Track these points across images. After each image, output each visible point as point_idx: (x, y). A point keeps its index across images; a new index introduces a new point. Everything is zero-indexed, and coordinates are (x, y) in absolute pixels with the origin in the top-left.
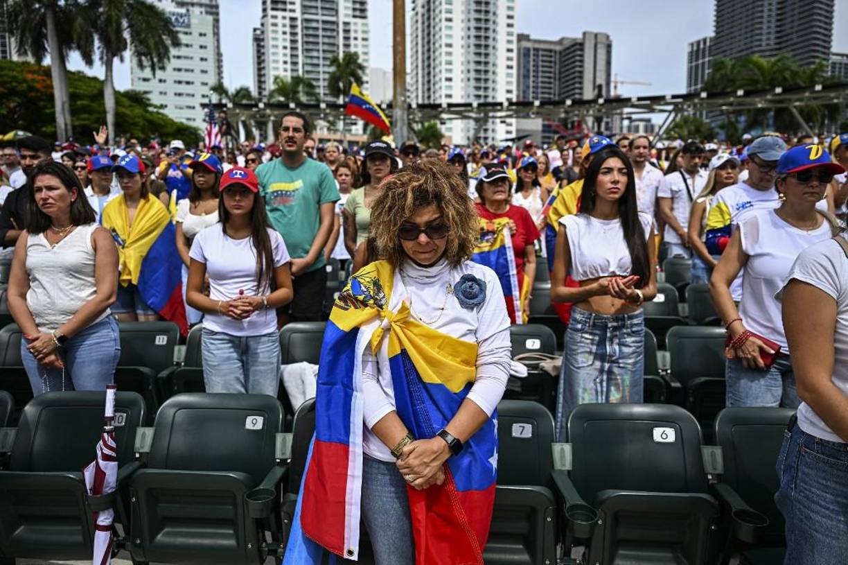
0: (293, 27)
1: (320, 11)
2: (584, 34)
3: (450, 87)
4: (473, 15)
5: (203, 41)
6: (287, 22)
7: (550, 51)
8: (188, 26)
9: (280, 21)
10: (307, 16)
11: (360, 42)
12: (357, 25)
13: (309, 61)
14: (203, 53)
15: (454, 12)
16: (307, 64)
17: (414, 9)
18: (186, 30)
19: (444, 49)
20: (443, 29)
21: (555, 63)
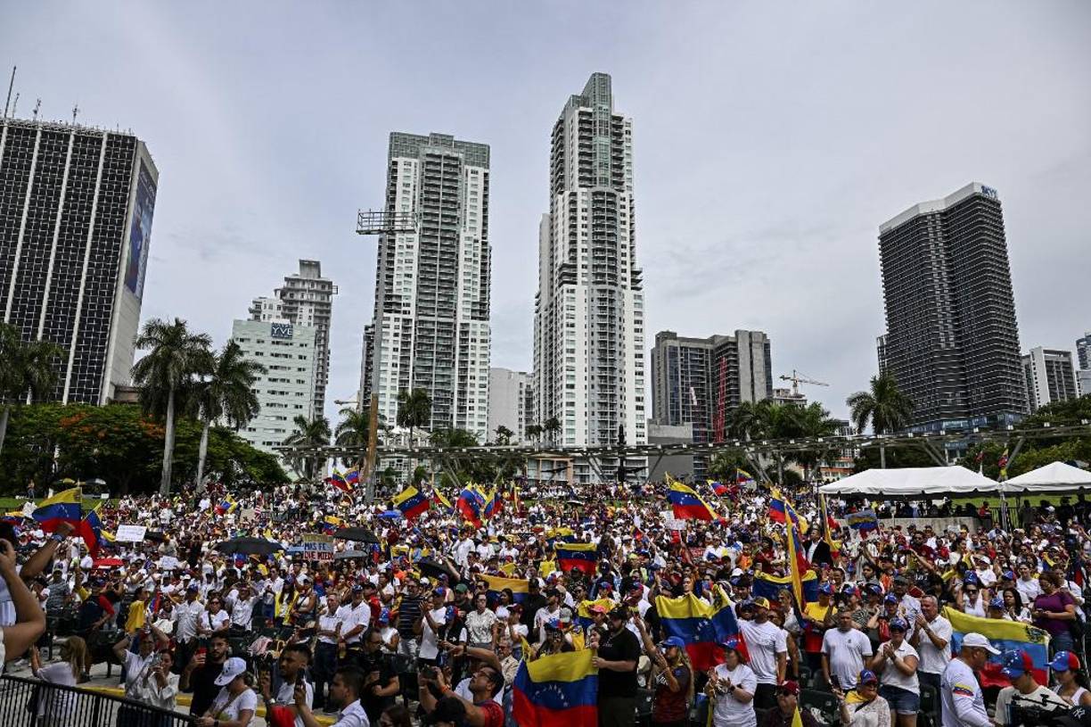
0: (405, 328)
1: (436, 313)
2: (737, 333)
3: (572, 395)
4: (597, 320)
5: (302, 351)
6: (400, 323)
7: (701, 350)
8: (290, 337)
9: (392, 323)
10: (421, 318)
11: (478, 344)
12: (476, 327)
13: (421, 363)
14: (302, 364)
15: (576, 317)
16: (418, 366)
17: (537, 312)
18: (287, 341)
19: (566, 355)
20: (565, 334)
21: (707, 362)
